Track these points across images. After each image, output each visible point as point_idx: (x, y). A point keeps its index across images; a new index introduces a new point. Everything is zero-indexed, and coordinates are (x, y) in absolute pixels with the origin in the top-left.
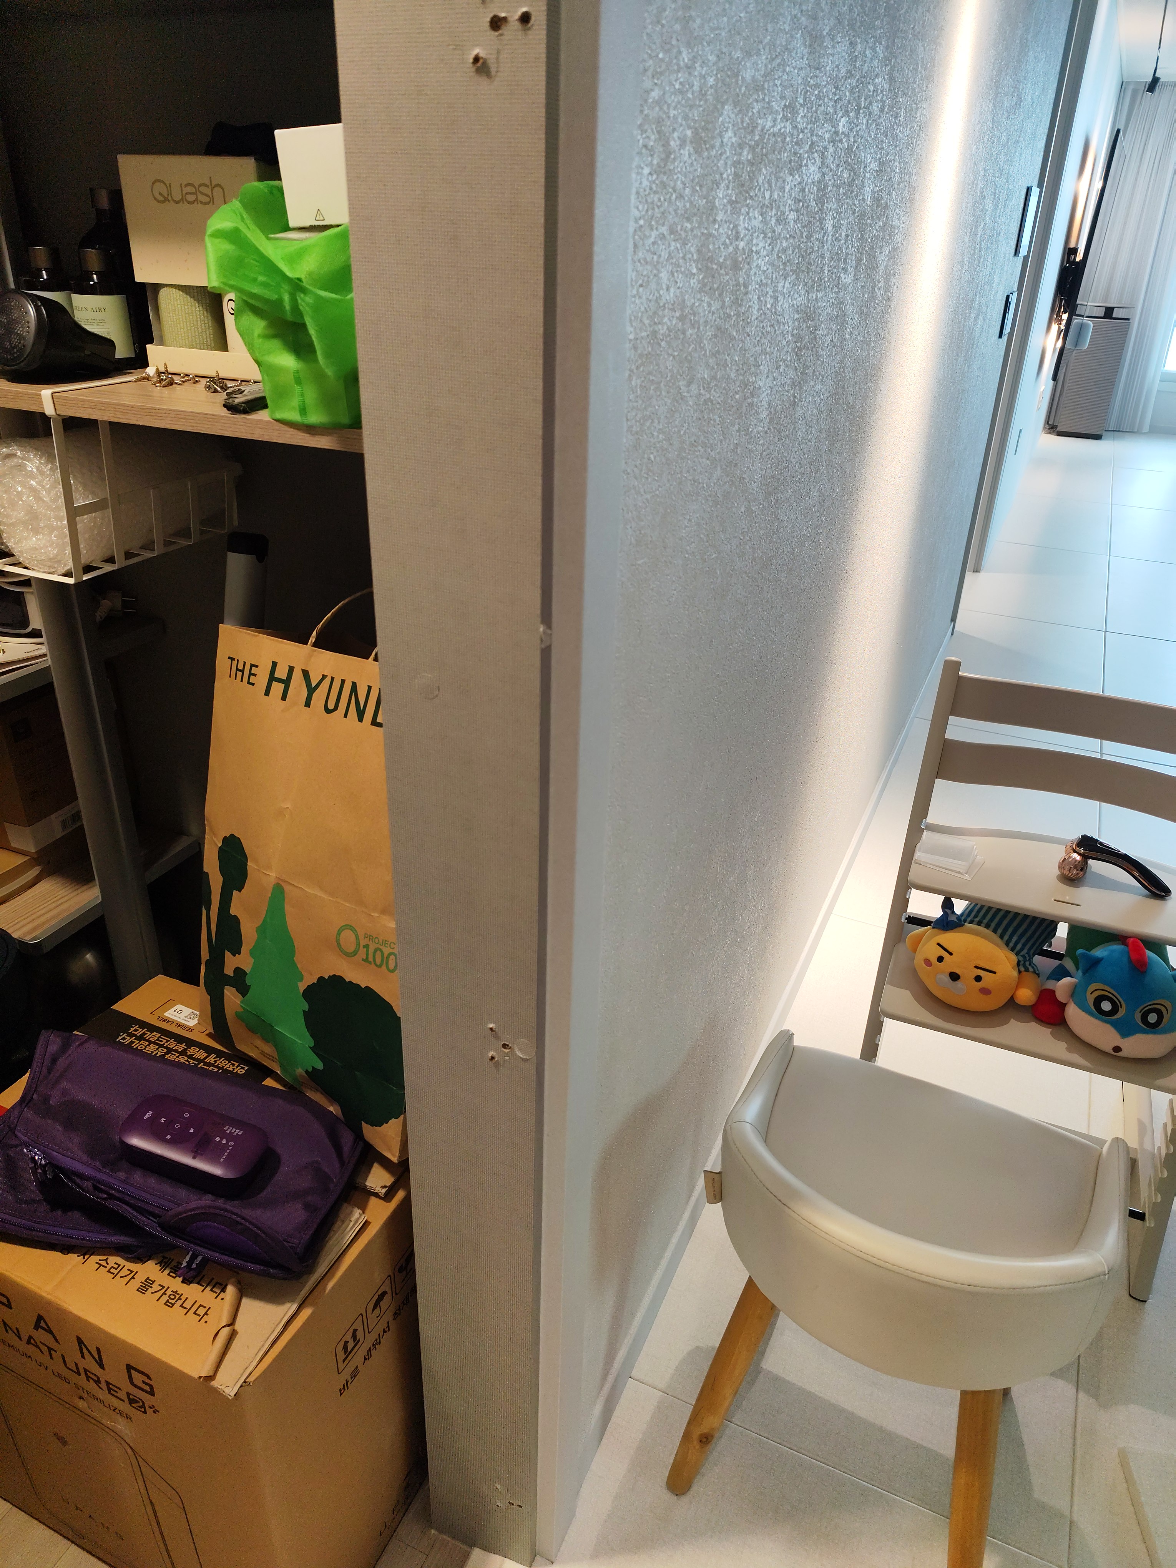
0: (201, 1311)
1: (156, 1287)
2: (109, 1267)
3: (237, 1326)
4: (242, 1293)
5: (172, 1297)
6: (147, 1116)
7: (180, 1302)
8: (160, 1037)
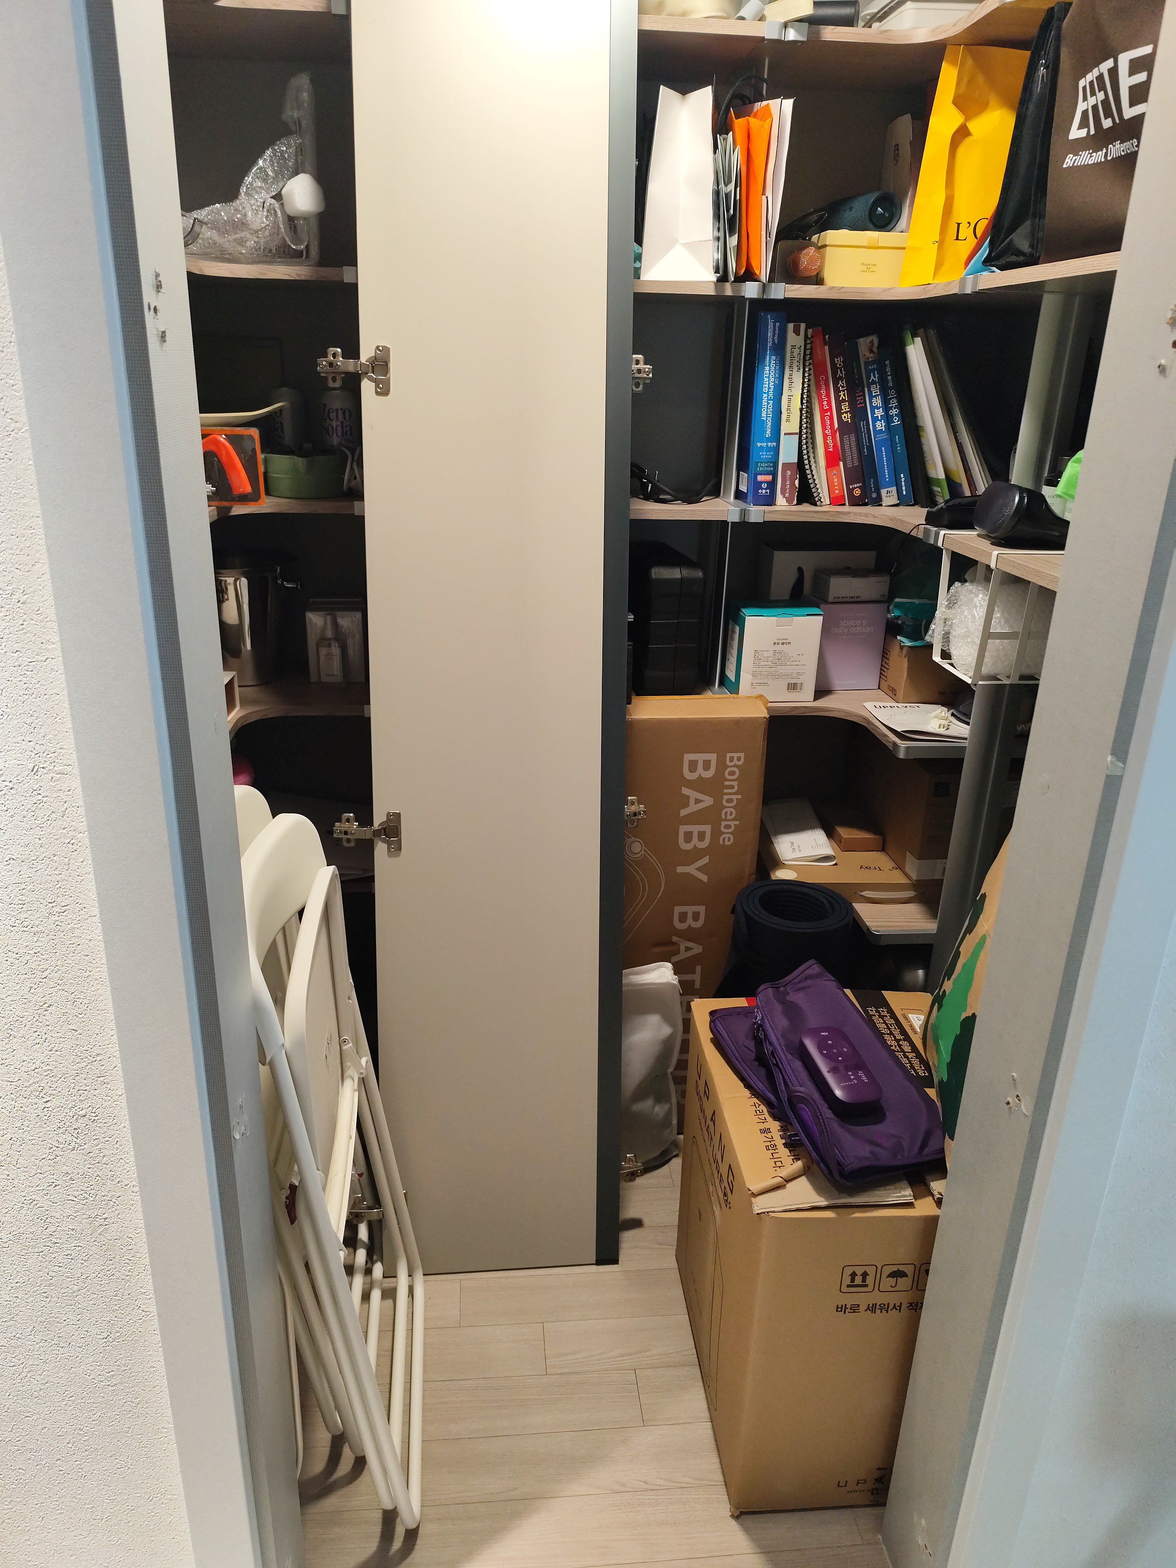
0: (779, 1164)
1: (769, 1135)
2: (758, 1109)
3: (789, 1185)
4: (805, 1172)
5: (772, 1146)
6: (823, 1034)
7: (773, 1151)
8: (893, 1024)
